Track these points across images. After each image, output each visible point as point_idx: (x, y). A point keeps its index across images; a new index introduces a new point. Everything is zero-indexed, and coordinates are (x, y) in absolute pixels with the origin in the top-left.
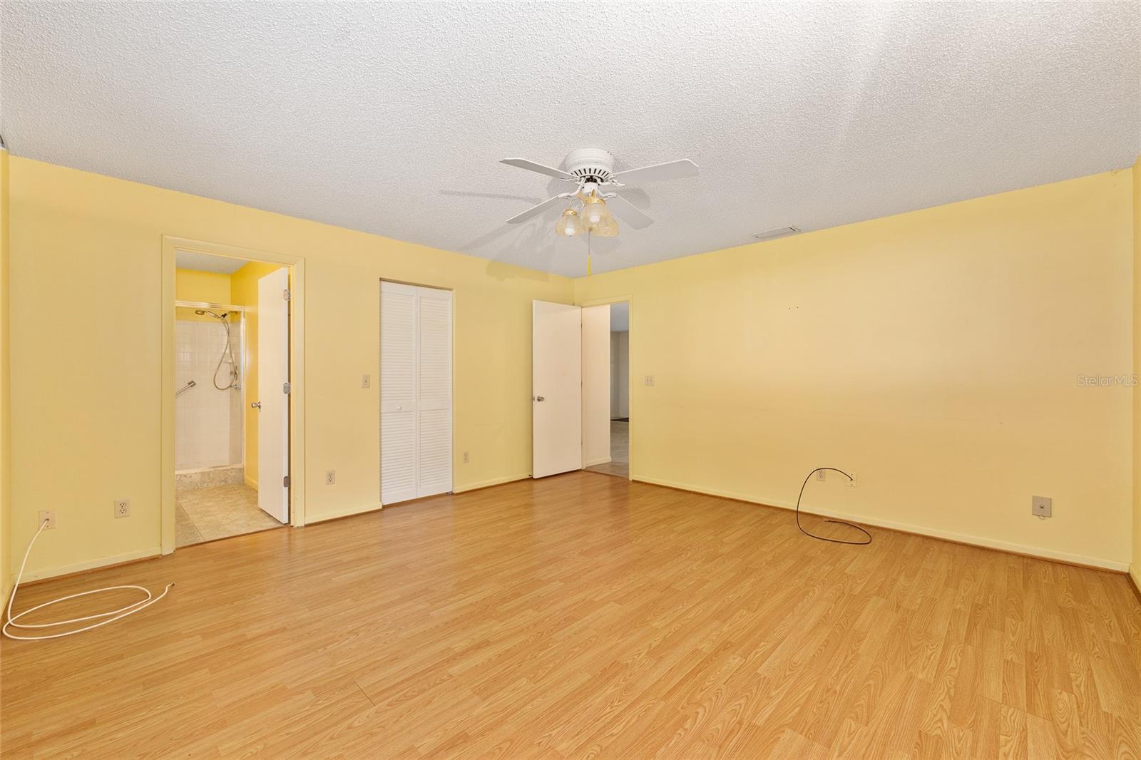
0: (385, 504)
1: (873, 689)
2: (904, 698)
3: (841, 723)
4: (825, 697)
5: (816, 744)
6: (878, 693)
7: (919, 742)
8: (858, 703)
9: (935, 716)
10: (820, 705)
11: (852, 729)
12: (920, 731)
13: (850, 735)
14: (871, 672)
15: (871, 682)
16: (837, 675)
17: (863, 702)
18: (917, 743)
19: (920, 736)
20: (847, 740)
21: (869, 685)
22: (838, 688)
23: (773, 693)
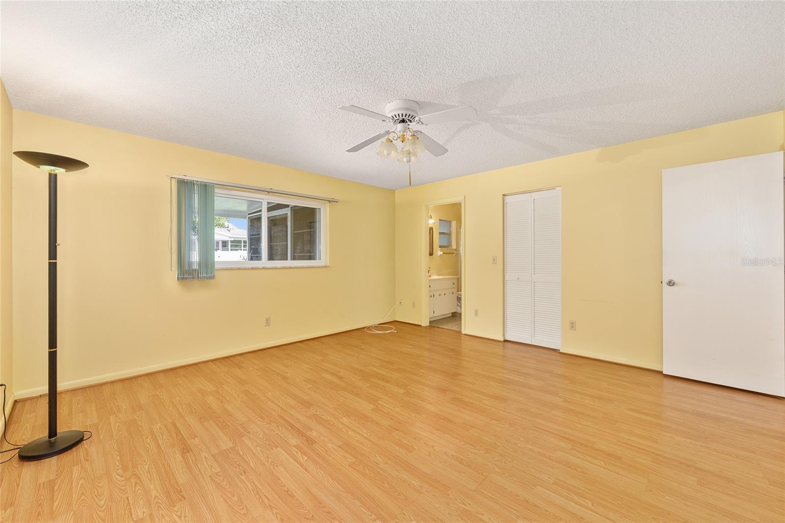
0: (506, 339)
1: (230, 496)
2: (210, 510)
3: (219, 466)
4: (241, 468)
5: (217, 452)
6: (224, 496)
7: (181, 493)
8: (225, 480)
9: (185, 517)
10: (237, 463)
11: (213, 469)
12: (185, 499)
13: (211, 466)
14: (244, 505)
15: (235, 499)
16: (254, 483)
17: (225, 483)
18: (181, 492)
19: (183, 497)
20: (209, 463)
21: (234, 496)
22: (243, 477)
23: (258, 449)
